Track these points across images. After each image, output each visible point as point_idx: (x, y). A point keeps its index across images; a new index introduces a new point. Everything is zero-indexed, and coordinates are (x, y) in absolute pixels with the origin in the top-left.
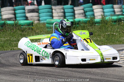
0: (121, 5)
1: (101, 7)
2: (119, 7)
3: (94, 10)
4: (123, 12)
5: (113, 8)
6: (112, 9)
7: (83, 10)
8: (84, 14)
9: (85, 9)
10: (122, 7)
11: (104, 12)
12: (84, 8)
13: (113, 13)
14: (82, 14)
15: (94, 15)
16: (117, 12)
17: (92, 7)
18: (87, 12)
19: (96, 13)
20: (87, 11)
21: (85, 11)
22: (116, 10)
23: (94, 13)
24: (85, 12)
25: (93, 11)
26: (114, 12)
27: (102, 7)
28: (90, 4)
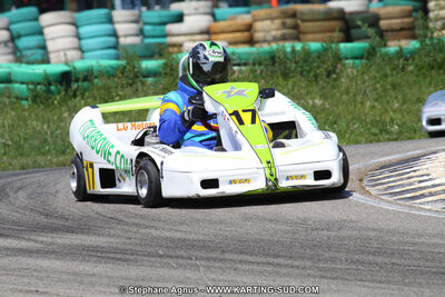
0: (136, 12)
1: (68, 20)
2: (130, 18)
3: (46, 31)
4: (145, 37)
5: (110, 21)
6: (107, 27)
7: (8, 29)
8: (10, 44)
9: (13, 27)
10: (140, 16)
11: (78, 37)
12: (11, 23)
13: (112, 39)
14: (5, 43)
15: (44, 47)
16: (126, 36)
17: (36, 19)
18: (19, 36)
19: (53, 39)
20: (22, 32)
21: (15, 34)
22: (121, 28)
23: (45, 41)
24: (13, 38)
25: (40, 32)
26: (115, 34)
27: (73, 18)
28: (32, 10)
